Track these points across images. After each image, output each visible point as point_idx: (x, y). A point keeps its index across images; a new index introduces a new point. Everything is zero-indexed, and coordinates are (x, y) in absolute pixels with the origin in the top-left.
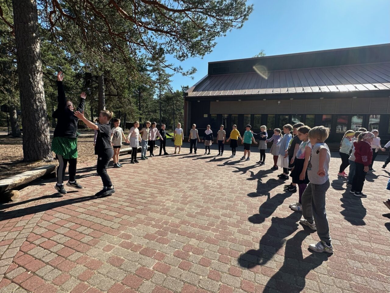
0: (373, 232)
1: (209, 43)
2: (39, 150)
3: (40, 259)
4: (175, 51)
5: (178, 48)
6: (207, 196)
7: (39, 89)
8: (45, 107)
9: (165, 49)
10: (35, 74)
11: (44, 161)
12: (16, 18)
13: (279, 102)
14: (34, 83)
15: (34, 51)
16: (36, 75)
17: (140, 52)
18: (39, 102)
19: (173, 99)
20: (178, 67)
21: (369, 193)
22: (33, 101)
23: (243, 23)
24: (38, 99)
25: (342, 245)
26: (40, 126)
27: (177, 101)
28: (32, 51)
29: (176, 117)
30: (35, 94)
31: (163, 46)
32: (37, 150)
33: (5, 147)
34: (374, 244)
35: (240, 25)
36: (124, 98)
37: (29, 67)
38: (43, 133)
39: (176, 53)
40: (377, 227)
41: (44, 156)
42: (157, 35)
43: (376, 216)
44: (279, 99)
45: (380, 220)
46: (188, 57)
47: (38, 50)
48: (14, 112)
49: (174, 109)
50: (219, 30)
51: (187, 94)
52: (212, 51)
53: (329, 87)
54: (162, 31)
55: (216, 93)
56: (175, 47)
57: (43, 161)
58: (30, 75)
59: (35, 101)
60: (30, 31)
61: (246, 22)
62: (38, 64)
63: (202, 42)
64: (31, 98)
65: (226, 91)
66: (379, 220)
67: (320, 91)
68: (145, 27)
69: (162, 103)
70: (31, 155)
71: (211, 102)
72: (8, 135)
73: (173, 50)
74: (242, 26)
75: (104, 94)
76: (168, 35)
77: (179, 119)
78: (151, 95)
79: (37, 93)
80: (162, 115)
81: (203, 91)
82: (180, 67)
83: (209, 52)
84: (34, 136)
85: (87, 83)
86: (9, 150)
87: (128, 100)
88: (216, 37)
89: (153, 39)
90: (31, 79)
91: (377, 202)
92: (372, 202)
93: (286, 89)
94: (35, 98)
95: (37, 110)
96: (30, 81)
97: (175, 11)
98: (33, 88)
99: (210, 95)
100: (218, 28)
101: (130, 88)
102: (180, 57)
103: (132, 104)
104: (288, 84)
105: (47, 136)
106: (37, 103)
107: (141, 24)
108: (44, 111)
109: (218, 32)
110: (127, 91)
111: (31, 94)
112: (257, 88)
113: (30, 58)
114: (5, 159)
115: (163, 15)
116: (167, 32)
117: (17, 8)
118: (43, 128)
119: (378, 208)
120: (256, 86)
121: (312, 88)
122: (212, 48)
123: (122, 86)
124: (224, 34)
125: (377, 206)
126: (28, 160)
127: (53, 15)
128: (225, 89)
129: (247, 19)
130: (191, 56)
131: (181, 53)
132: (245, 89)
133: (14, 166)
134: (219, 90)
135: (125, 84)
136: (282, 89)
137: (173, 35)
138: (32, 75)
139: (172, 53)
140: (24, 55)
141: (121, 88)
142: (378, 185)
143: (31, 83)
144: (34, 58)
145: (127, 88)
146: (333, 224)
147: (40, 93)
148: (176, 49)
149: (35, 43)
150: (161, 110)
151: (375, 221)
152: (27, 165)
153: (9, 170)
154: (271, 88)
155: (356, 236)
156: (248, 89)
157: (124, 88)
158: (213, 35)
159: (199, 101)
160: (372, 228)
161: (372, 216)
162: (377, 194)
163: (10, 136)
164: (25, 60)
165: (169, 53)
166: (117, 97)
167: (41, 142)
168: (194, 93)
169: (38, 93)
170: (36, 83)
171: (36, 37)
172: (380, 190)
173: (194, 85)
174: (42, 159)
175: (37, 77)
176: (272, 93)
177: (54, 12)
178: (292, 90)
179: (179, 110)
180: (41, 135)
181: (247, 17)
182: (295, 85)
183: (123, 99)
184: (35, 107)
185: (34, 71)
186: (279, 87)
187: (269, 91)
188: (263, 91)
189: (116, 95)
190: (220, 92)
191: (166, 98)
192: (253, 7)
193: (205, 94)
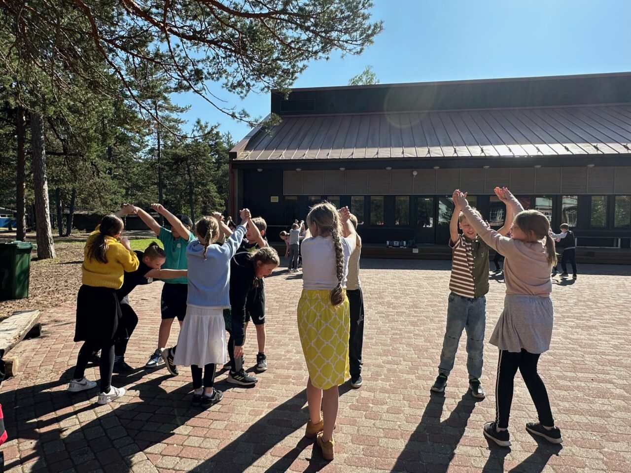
0: (577, 362)
4: (224, 76)
9: (205, 71)
13: (415, 173)
19: (189, 161)
21: (571, 319)
23: (364, 47)
25: (545, 378)
27: (197, 165)
29: (196, 200)
31: (200, 66)
34: (580, 373)
35: (359, 49)
39: (227, 78)
40: (582, 357)
42: (190, 45)
43: (580, 346)
44: (415, 168)
45: (585, 349)
49: (191, 184)
51: (235, 155)
52: (296, 78)
53: (496, 147)
54: (202, 40)
55: (295, 154)
61: (368, 46)
65: (315, 151)
66: (583, 350)
67: (483, 155)
69: (163, 169)
71: (285, 172)
73: (221, 72)
74: (361, 51)
75: (44, 152)
76: (213, 46)
77: (203, 205)
80: (164, 196)
81: (267, 148)
82: (244, 111)
83: (291, 82)
87: (92, 164)
88: (309, 58)
91: (580, 329)
92: (574, 330)
93: (426, 149)
99: (284, 158)
102: (233, 87)
104: (428, 140)
109: (316, 53)
110: (95, 145)
112: (373, 146)
116: (212, 42)
119: (582, 337)
120: (370, 142)
121: (470, 148)
122: (297, 75)
123: (84, 134)
124: (326, 56)
125: (581, 335)
128: (311, 147)
129: (372, 42)
132: (350, 147)
134: (299, 147)
135: (91, 131)
136: (418, 149)
137: (223, 47)
139: (218, 79)
141: (80, 140)
142: (581, 309)
145: (98, 139)
151: (580, 351)
154: (399, 146)
155: (559, 368)
156: (356, 146)
159: (260, 170)
160: (576, 359)
161: (575, 346)
162: (580, 320)
165: (213, 79)
166: (62, 159)
168: (249, 153)
172: (584, 315)
173: (247, 137)
176: (401, 156)
178: (437, 152)
179: (204, 185)
181: (372, 39)
182: (442, 142)
186: (413, 145)
187: (397, 153)
188: (385, 153)
189: (62, 154)
190: (302, 152)
191: (172, 159)
192: (383, 25)
193: (272, 155)
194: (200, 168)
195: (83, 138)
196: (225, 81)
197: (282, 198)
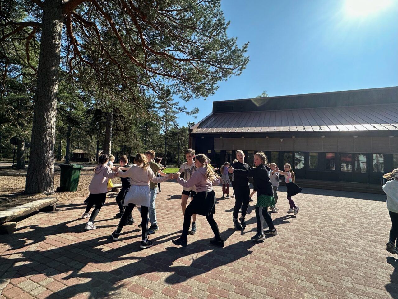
0: (369, 275)
1: (212, 86)
2: (41, 183)
3: (28, 293)
4: (181, 92)
5: (183, 90)
6: (203, 234)
7: (51, 125)
8: (54, 141)
9: (172, 91)
10: (49, 111)
11: (45, 193)
12: (41, 64)
13: (282, 140)
14: (47, 119)
15: (52, 92)
16: (51, 112)
17: (148, 92)
18: (49, 136)
19: (179, 135)
20: (183, 107)
21: (371, 234)
22: (44, 136)
23: (242, 71)
24: (49, 134)
25: (335, 288)
26: (46, 159)
27: (183, 136)
28: (50, 91)
29: (181, 152)
30: (47, 129)
31: (170, 88)
32: (39, 182)
33: (8, 179)
34: (369, 288)
35: (239, 72)
36: (131, 133)
37: (45, 105)
38: (48, 166)
39: (182, 94)
40: (374, 271)
41: (46, 188)
42: (165, 79)
43: (375, 259)
44: (281, 137)
45: (379, 263)
46: (192, 98)
47: (55, 91)
48: (22, 145)
49: (179, 145)
50: (221, 75)
51: (192, 130)
52: (214, 93)
53: (329, 126)
54: (169, 76)
55: (220, 130)
56: (181, 89)
57: (43, 194)
58: (44, 112)
59: (45, 135)
60: (52, 75)
61: (243, 71)
62: (55, 102)
63: (206, 85)
64: (42, 133)
65: (229, 129)
66: (377, 263)
67: (320, 130)
68: (154, 72)
69: (167, 138)
70: (33, 188)
71: (215, 139)
72: (13, 166)
73: (179, 91)
74: (240, 73)
75: (111, 129)
76: (174, 78)
78: (157, 130)
79: (48, 128)
80: (167, 150)
81: (207, 128)
82: (184, 107)
83: (212, 94)
84: (39, 168)
85: (96, 119)
86: (11, 182)
87: (135, 135)
88: (218, 81)
89: (161, 81)
90: (45, 116)
91: (378, 244)
92: (373, 244)
93: (288, 128)
94: (46, 133)
95: (46, 143)
96: (44, 118)
97: (180, 60)
98: (45, 124)
99: (214, 132)
100: (220, 74)
101: (137, 124)
102: (185, 98)
103: (138, 139)
104: (290, 123)
105: (51, 169)
106: (47, 137)
107: (150, 70)
108: (53, 145)
109: (220, 77)
110: (133, 126)
111: (42, 129)
112: (260, 126)
113: (47, 98)
114: (7, 191)
115: (171, 63)
116: (173, 77)
117: (43, 57)
118: (49, 161)
119: (379, 250)
120: (258, 124)
121: (313, 127)
122: (215, 91)
123: (130, 122)
124: (226, 79)
125: (377, 249)
126: (29, 192)
127: (73, 61)
128: (228, 127)
129: (245, 68)
130: (196, 97)
131: (186, 94)
132: (248, 127)
133: (14, 198)
134: (222, 127)
135: (132, 120)
136: (283, 127)
137: (179, 79)
138: (46, 112)
139: (178, 94)
140: (42, 94)
141: (129, 124)
142: (382, 227)
143: (45, 119)
144: (51, 97)
145: (134, 123)
146: (328, 265)
147: (52, 128)
148: (182, 90)
149: (54, 85)
150: (166, 145)
151: (374, 264)
152: (27, 197)
153: (9, 202)
154: (273, 126)
155: (350, 279)
156: (251, 126)
157: (131, 124)
158: (215, 79)
159: (203, 138)
160: (369, 271)
161: (371, 259)
162: (379, 235)
163: (14, 168)
164: (43, 99)
165: (175, 94)
166: (124, 132)
167: (45, 174)
168: (199, 129)
169: (50, 128)
170: (49, 119)
171: (56, 80)
172: (383, 232)
173: (199, 122)
174: (43, 192)
175: (51, 114)
176: (274, 131)
177: (75, 58)
178: (293, 129)
179: (185, 145)
180: (45, 168)
181: (244, 66)
182: (297, 124)
183: (129, 134)
184: (45, 141)
185: (48, 108)
186: (281, 126)
187: (271, 129)
188: (265, 129)
189: (123, 130)
190: (223, 129)
191: (172, 134)
192: (249, 58)
193: (209, 130)
194: (184, 138)
195: (130, 123)
196: (181, 95)
197: (213, 151)
